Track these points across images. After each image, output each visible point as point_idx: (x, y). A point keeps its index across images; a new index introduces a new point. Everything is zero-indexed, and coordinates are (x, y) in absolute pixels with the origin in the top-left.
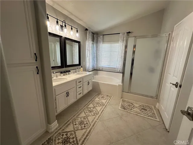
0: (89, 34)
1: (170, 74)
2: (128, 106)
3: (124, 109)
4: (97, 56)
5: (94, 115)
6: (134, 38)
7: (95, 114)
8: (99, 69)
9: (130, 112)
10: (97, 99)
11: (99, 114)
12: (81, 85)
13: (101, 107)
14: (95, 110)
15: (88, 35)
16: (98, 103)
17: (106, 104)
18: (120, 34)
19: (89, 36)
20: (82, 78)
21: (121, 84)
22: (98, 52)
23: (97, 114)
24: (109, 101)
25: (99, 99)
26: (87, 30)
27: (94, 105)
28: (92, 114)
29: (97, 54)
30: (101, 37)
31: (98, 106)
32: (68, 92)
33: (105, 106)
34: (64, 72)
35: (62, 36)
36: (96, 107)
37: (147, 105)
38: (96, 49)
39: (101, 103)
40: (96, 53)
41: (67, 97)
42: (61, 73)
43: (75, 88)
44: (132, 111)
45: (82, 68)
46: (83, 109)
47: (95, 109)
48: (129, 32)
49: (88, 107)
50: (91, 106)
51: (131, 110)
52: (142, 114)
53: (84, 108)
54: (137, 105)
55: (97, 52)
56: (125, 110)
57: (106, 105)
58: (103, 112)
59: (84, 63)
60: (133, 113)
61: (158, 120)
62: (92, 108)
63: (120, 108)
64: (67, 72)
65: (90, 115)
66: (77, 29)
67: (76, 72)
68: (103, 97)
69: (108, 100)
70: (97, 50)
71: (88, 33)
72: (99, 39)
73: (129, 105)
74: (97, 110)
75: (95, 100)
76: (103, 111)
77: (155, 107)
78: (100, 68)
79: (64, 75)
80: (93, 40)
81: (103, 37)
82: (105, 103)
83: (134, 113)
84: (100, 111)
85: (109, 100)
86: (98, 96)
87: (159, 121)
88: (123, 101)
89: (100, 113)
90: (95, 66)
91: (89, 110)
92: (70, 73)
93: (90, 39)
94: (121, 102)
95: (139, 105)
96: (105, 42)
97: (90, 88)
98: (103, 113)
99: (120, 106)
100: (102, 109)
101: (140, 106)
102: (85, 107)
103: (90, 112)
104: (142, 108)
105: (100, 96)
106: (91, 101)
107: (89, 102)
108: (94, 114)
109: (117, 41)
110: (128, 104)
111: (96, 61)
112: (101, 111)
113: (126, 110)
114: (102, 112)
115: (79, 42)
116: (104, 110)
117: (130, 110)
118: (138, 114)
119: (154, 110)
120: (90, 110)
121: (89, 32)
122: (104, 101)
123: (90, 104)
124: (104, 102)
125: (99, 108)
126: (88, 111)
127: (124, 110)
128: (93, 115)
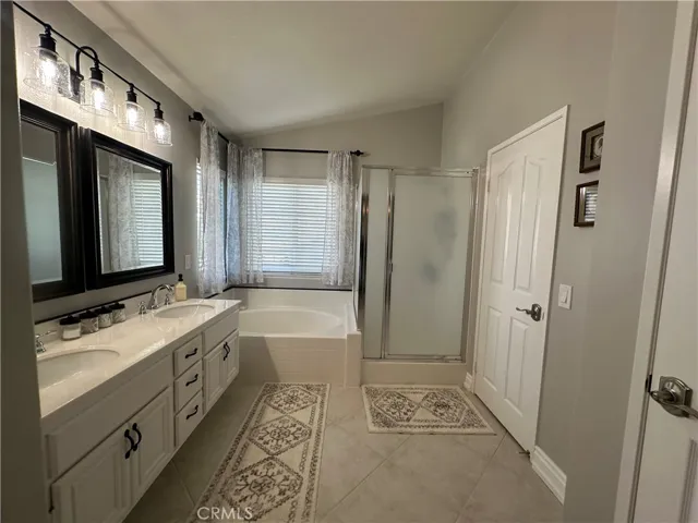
0: (208, 136)
1: (501, 282)
2: (393, 410)
3: (386, 423)
4: (241, 229)
5: (283, 501)
6: (386, 171)
7: (288, 493)
8: (251, 282)
9: (409, 429)
10: (271, 415)
11: (306, 484)
12: (197, 369)
13: (301, 447)
14: (279, 473)
15: (204, 141)
16: (281, 434)
17: (315, 428)
18: (330, 155)
19: (208, 145)
20: (201, 332)
21: (355, 330)
22: (244, 212)
23: (295, 487)
24: (322, 407)
25: (278, 414)
26: (198, 117)
27: (265, 450)
28: (272, 499)
29: (240, 219)
30: (258, 155)
31: (284, 446)
32: (135, 426)
33: (314, 435)
34: (84, 317)
35: (75, 124)
36: (280, 452)
37: (443, 387)
38: (235, 201)
39: (293, 430)
40: (236, 216)
41: (127, 455)
42: (63, 323)
43: (170, 389)
44: (411, 423)
45: (181, 285)
46: (220, 486)
47: (278, 467)
48: (358, 153)
49: (241, 468)
50: (255, 455)
51: (408, 420)
52: (444, 423)
53: (223, 480)
54: (418, 398)
55: (240, 214)
56: (391, 429)
57: (319, 432)
58: (318, 464)
59: (188, 262)
60: (417, 430)
61: (489, 429)
62: (261, 469)
63: (372, 428)
64: (105, 311)
65: (266, 507)
66: (158, 104)
67: (151, 306)
68: (291, 400)
69: (318, 405)
70: (240, 204)
71: (204, 133)
72: (249, 165)
73: (395, 405)
74: (289, 470)
75: (264, 421)
76: (314, 460)
77: (463, 388)
78: (255, 279)
79: (84, 332)
80: (224, 166)
81: (264, 157)
82: (311, 421)
83: (422, 430)
84: (302, 466)
85: (322, 402)
86: (271, 397)
87: (492, 431)
88: (372, 393)
89: (306, 475)
90: (236, 272)
91: (250, 480)
92: (121, 314)
93: (213, 158)
94: (365, 399)
95: (422, 396)
96: (271, 176)
97: (234, 372)
98: (317, 473)
99: (370, 419)
100: (309, 457)
101: (427, 396)
102: (228, 472)
103: (261, 487)
104: (434, 401)
105: (280, 397)
106: (247, 433)
107: (237, 442)
108: (282, 493)
109: (319, 178)
110: (389, 401)
111: (237, 249)
112: (307, 468)
113: (394, 426)
114: (312, 473)
115: (164, 167)
116: (319, 455)
117: (406, 423)
118: (436, 430)
119: (467, 400)
120: (260, 481)
121: (208, 128)
122: (303, 416)
123: (245, 446)
124: (306, 421)
125: (292, 457)
126: (246, 492)
127: (386, 429)
128: (279, 498)
